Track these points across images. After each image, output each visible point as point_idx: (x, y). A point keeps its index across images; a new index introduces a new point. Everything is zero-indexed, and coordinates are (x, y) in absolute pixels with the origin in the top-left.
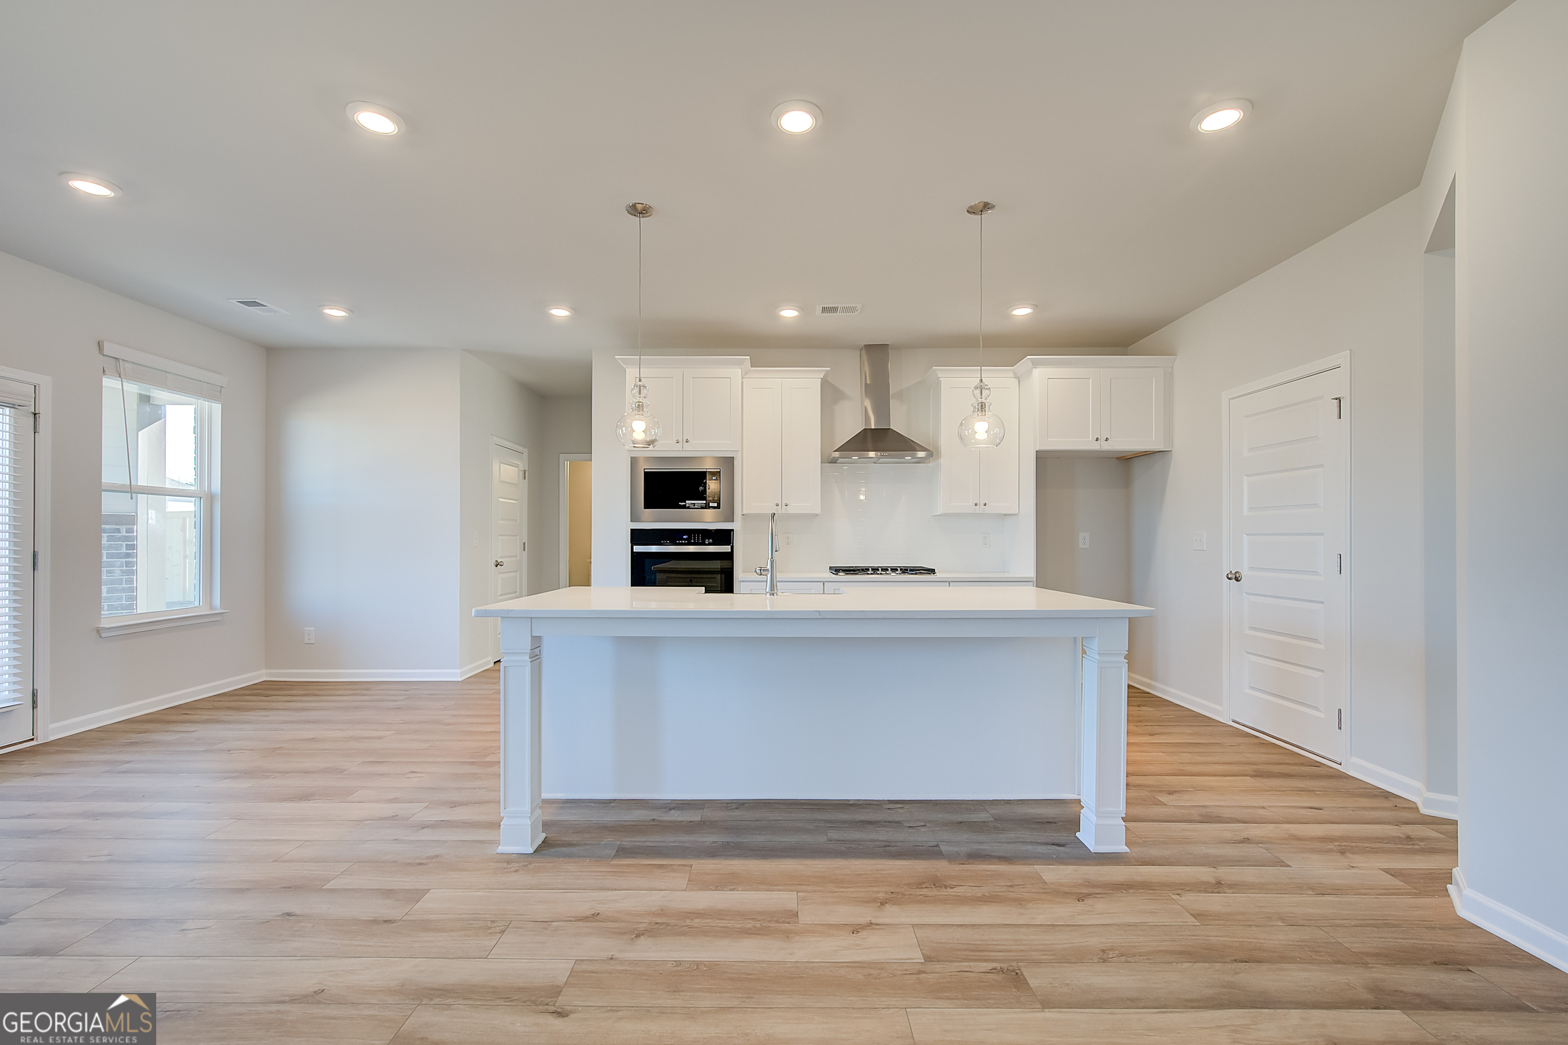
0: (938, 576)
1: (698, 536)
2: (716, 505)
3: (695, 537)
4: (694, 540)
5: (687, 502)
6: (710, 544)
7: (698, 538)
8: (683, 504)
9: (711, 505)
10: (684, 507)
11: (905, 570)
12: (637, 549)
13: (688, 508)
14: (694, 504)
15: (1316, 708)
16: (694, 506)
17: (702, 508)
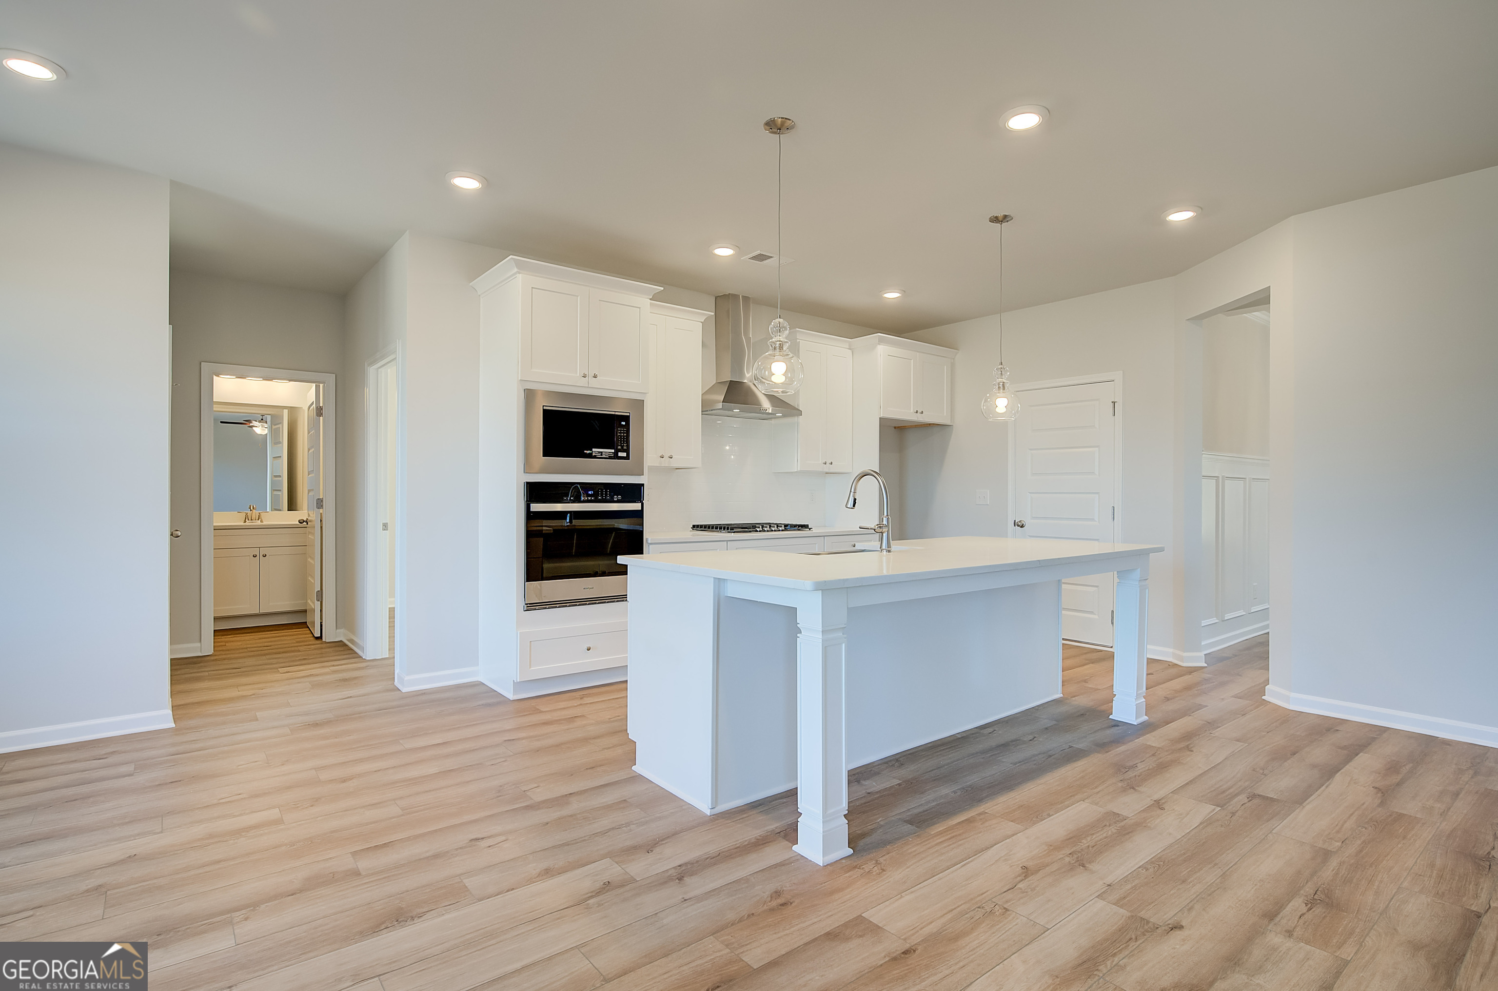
0: (813, 531)
1: (606, 492)
2: (624, 454)
3: (602, 492)
4: (602, 496)
5: (593, 450)
6: (618, 501)
7: (606, 494)
8: (589, 452)
9: (620, 454)
10: (590, 456)
11: (787, 527)
12: (536, 507)
13: (595, 457)
14: (602, 452)
15: (1092, 613)
16: (602, 455)
17: (610, 458)
